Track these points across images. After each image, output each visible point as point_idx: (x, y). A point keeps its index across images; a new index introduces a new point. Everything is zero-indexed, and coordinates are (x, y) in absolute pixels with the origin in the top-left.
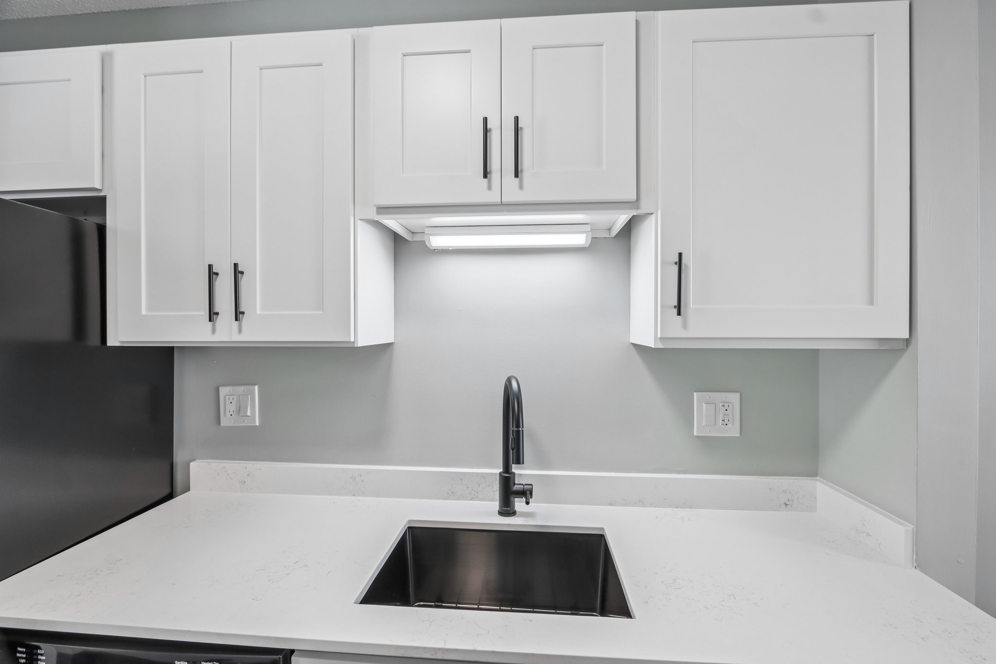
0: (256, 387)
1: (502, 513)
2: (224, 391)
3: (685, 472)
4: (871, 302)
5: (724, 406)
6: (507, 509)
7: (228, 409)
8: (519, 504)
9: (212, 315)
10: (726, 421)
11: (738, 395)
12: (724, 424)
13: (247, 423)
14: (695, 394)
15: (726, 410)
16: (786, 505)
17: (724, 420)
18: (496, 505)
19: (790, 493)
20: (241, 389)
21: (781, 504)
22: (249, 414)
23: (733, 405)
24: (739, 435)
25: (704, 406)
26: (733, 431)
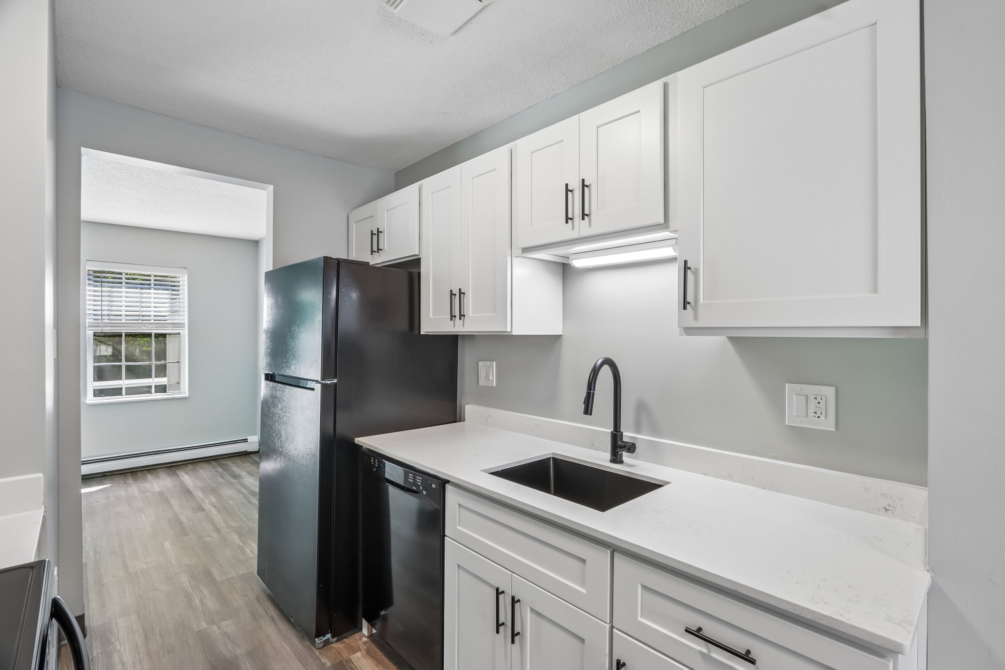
0: (494, 362)
1: (613, 461)
2: (481, 364)
3: (777, 458)
4: (875, 290)
5: (816, 398)
6: (616, 458)
7: (482, 374)
8: (626, 456)
9: (452, 317)
10: (818, 414)
11: (833, 389)
12: (815, 417)
13: (489, 384)
14: (787, 384)
15: (819, 403)
16: (886, 510)
17: (816, 413)
18: (608, 456)
19: (892, 498)
20: (488, 363)
21: (880, 508)
22: (491, 378)
23: (826, 397)
24: (833, 429)
25: (795, 396)
26: (828, 424)
